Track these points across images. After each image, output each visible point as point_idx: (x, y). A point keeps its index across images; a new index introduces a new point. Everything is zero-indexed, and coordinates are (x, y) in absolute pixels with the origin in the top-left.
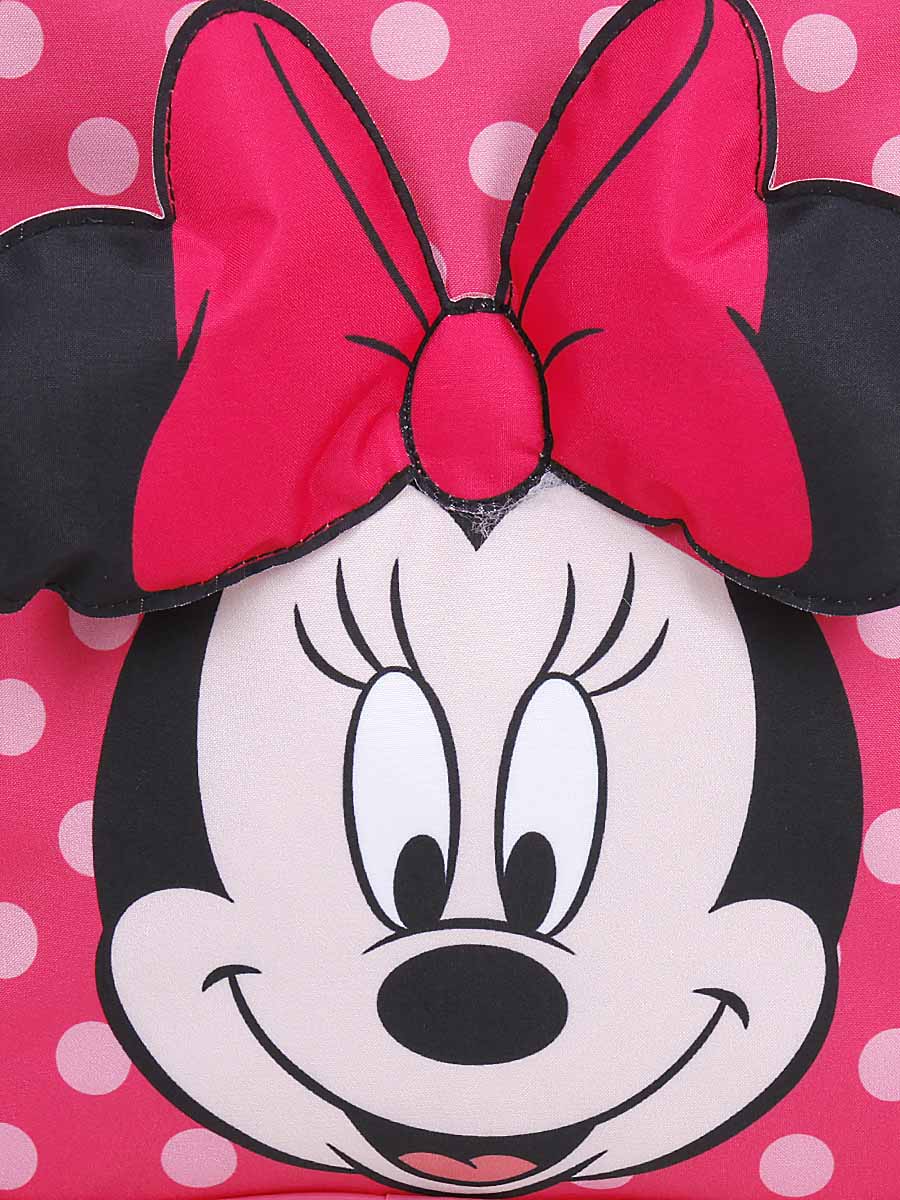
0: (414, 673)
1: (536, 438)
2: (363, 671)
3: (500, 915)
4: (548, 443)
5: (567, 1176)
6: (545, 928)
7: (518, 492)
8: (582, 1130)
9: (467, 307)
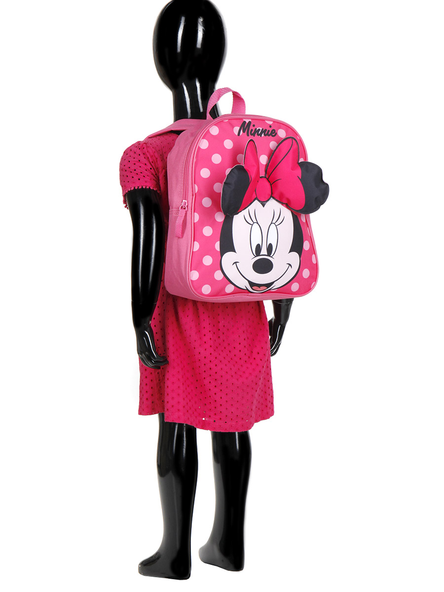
0: (257, 223)
1: (270, 194)
2: (252, 223)
3: (267, 254)
4: (272, 193)
5: (270, 289)
6: (271, 256)
7: (268, 200)
8: (272, 283)
9: (262, 177)
